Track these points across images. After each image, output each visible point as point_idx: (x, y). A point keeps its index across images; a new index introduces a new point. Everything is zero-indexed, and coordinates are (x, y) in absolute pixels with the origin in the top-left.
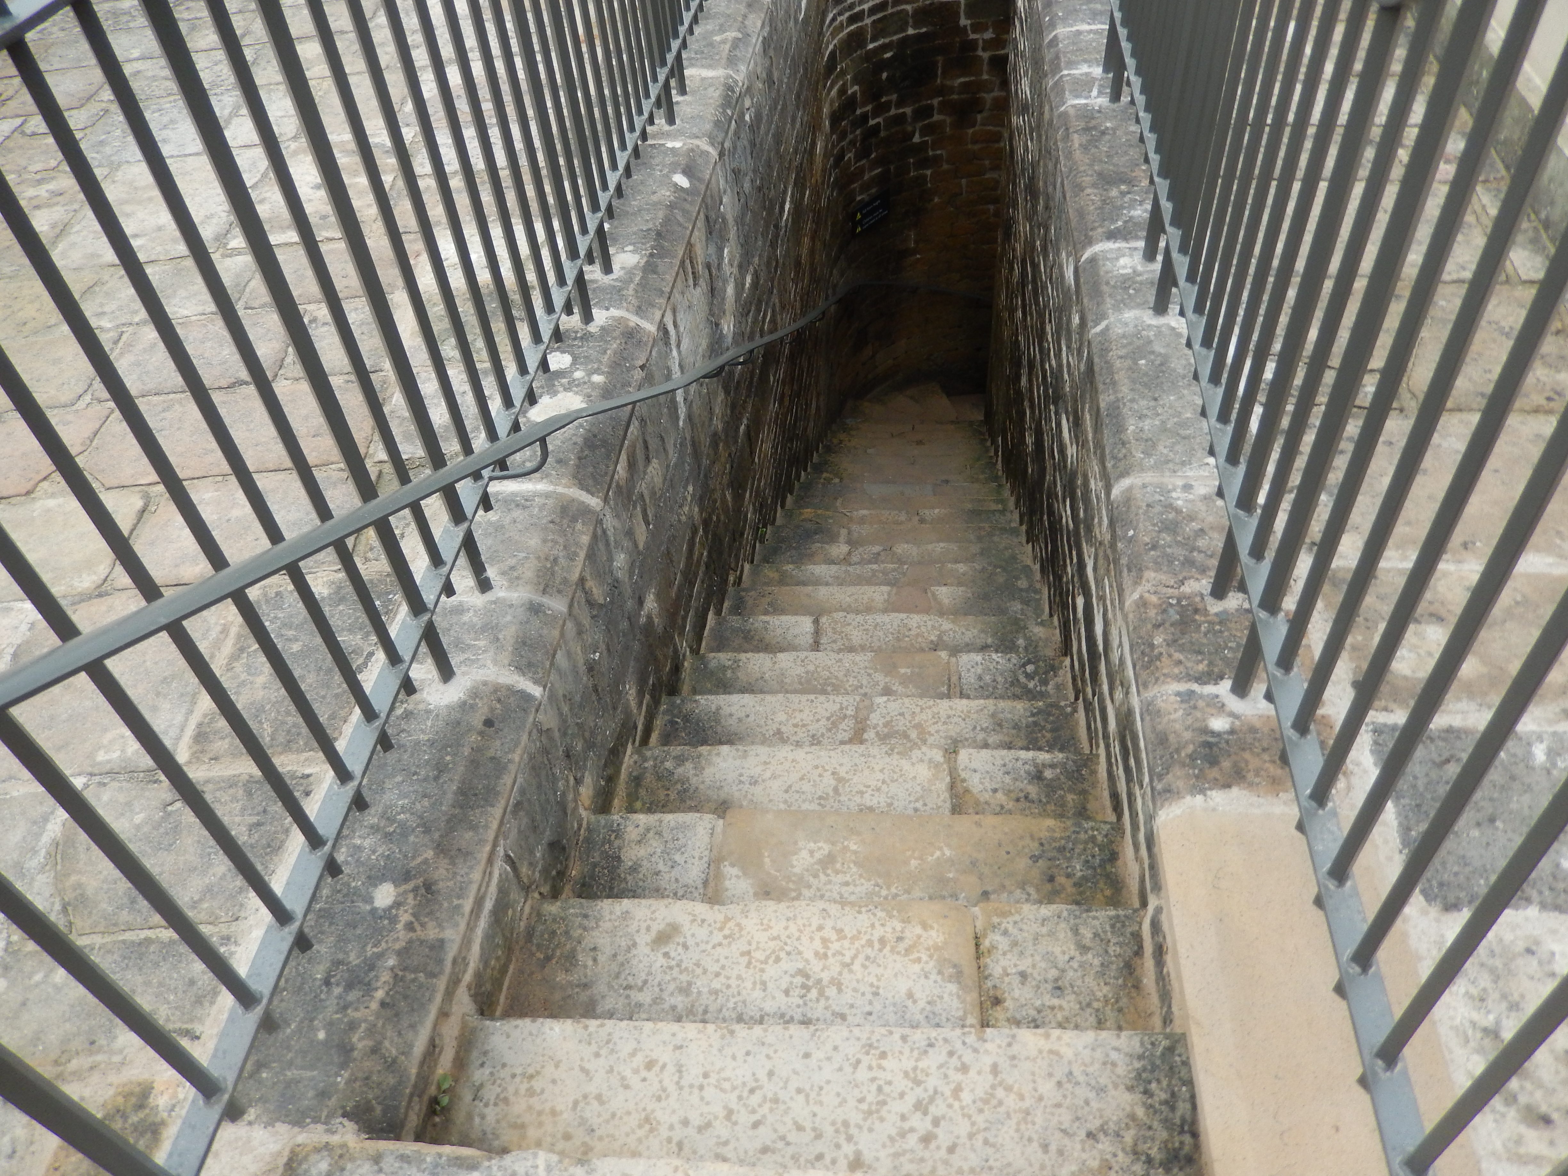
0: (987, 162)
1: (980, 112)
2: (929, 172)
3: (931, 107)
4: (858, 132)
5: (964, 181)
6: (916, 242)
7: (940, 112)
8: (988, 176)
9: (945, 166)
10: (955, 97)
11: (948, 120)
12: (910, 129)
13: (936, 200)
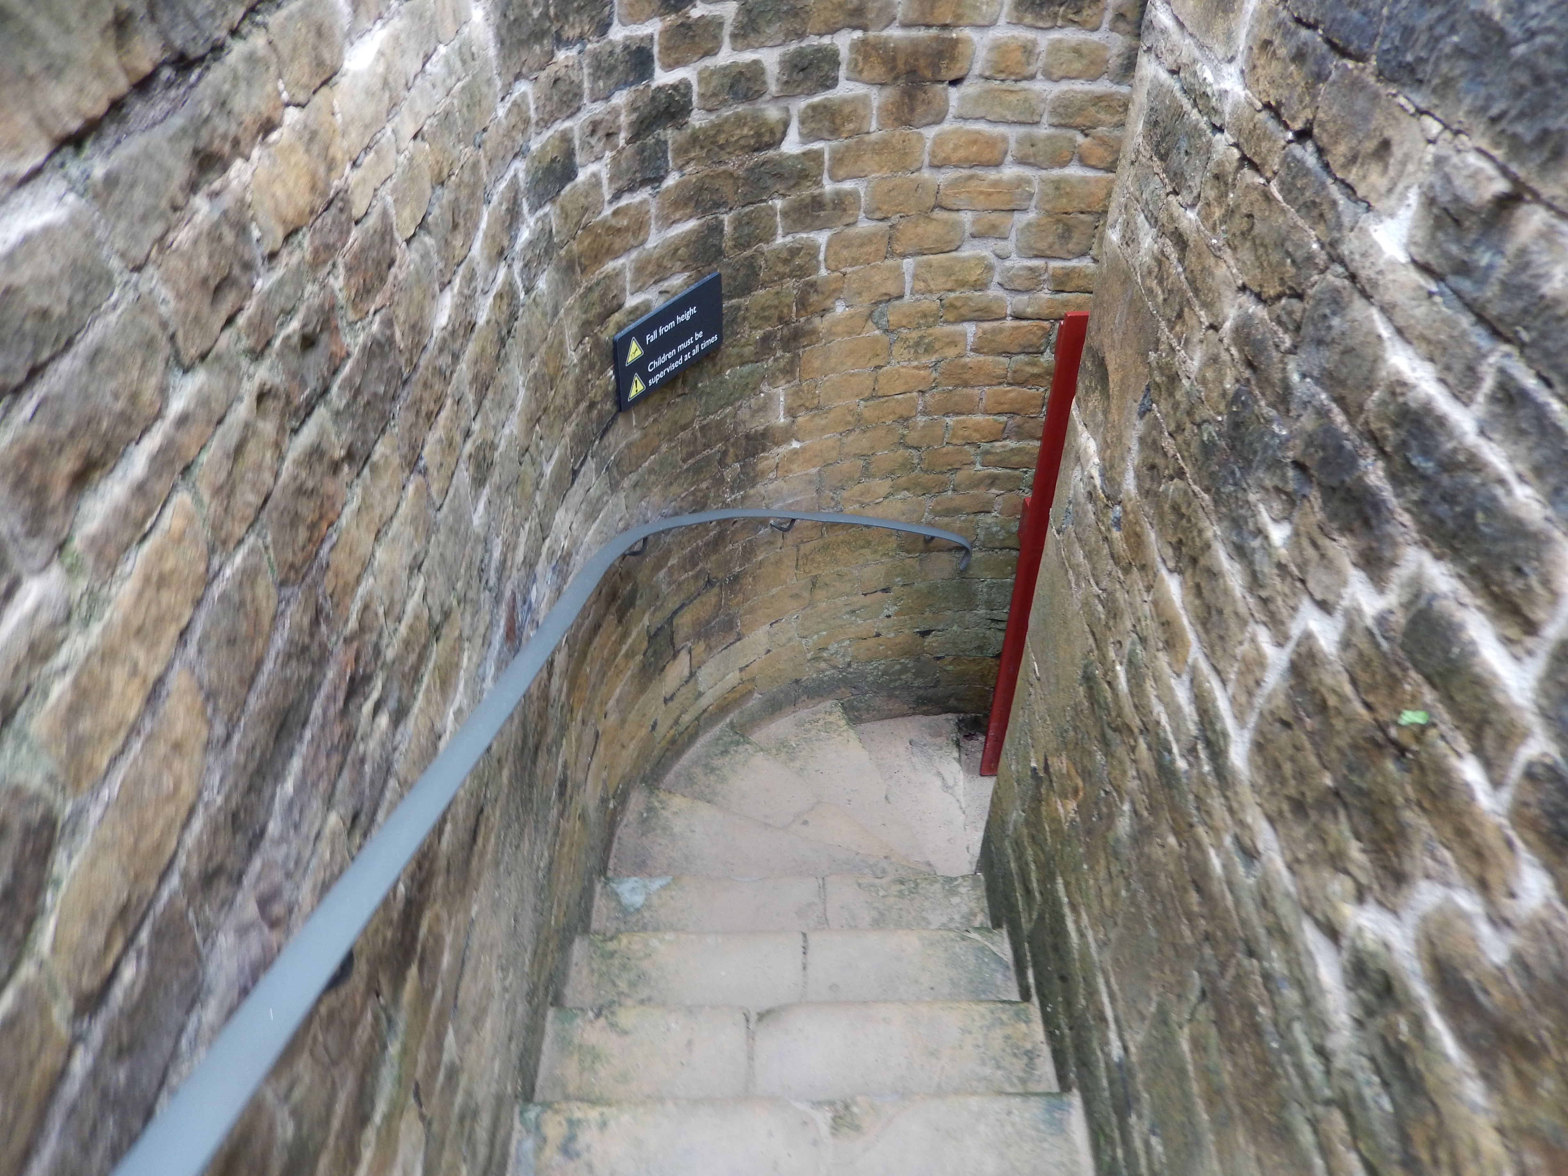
0: (966, 218)
1: (955, 82)
2: (822, 238)
3: (831, 58)
4: (621, 98)
5: (908, 264)
6: (791, 412)
7: (856, 75)
8: (966, 252)
9: (865, 225)
10: (895, 33)
11: (877, 97)
12: (773, 113)
13: (840, 309)
